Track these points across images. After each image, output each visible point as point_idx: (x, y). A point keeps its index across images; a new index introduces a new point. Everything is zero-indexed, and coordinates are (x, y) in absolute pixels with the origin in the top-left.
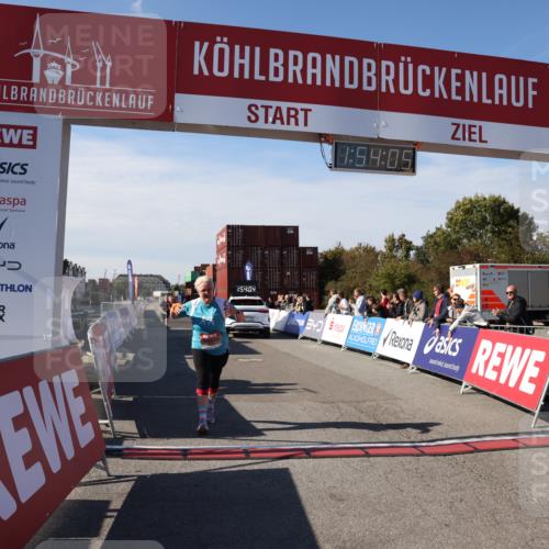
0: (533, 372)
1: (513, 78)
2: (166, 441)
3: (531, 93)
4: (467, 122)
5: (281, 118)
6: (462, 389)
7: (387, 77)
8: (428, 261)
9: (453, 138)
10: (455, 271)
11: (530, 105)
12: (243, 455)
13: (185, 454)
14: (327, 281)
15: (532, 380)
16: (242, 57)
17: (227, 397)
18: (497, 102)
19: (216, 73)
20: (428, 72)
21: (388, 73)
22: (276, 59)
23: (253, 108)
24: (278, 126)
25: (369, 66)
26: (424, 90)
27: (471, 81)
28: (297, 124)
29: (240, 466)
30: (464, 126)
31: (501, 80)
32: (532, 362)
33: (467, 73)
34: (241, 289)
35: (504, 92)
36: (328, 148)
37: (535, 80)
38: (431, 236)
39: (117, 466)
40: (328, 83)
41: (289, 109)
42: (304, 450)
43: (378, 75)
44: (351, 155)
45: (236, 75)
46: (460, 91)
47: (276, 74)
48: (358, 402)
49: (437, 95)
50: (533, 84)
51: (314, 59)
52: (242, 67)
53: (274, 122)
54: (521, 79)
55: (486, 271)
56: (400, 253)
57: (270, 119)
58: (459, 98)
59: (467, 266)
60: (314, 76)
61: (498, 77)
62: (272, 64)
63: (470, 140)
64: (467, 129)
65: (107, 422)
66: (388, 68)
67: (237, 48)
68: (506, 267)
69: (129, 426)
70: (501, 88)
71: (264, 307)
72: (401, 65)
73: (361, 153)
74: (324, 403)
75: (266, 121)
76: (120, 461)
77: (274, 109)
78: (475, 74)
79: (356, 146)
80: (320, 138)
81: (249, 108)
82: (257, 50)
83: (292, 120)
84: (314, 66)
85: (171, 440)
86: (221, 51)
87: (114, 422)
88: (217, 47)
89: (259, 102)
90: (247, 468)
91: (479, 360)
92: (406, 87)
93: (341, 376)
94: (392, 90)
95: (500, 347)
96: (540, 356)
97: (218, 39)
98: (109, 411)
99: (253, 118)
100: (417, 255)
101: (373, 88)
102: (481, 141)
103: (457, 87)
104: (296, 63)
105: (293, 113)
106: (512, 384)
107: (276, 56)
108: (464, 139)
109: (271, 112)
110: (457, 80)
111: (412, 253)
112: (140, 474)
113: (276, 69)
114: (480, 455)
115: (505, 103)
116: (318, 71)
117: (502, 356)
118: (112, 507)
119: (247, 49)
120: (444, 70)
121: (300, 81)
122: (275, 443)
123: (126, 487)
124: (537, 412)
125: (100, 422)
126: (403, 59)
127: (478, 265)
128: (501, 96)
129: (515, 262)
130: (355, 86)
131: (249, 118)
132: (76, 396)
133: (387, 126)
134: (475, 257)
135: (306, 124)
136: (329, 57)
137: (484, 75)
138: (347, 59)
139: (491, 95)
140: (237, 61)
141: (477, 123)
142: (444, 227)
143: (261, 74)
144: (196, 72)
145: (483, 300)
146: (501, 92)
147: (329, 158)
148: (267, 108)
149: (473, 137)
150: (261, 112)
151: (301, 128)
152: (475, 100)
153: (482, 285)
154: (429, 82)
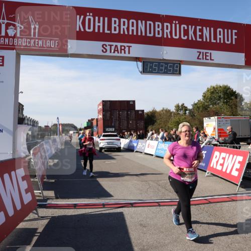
0: (238, 166)
1: (226, 30)
2: (67, 200)
3: (234, 37)
4: (205, 51)
5: (118, 51)
6: (206, 174)
7: (167, 30)
8: (194, 116)
9: (198, 58)
10: (206, 120)
11: (234, 43)
12: (102, 206)
13: (75, 206)
14: (149, 125)
15: (237, 170)
16: (99, 22)
17: (98, 179)
18: (218, 41)
19: (87, 30)
20: (186, 28)
21: (167, 29)
22: (115, 23)
23: (104, 46)
24: (116, 54)
25: (158, 25)
26: (184, 36)
27: (206, 32)
28: (125, 53)
29: (100, 211)
30: (203, 53)
31: (220, 31)
32: (237, 162)
33: (204, 28)
34: (107, 129)
35: (222, 37)
36: (140, 64)
37: (236, 31)
38: (195, 104)
39: (43, 212)
40: (139, 34)
41: (121, 46)
42: (130, 203)
43: (163, 29)
44: (151, 67)
45: (96, 31)
46: (201, 37)
47: (115, 30)
48: (158, 181)
49: (190, 39)
50: (235, 33)
51: (133, 23)
52: (99, 27)
53: (114, 52)
54: (230, 31)
55: (220, 120)
56: (181, 112)
57: (113, 51)
58: (201, 40)
59: (212, 118)
60: (133, 30)
61: (218, 30)
62: (113, 25)
63: (206, 59)
64: (204, 54)
65: (40, 192)
66: (167, 26)
67: (97, 18)
68: (229, 118)
69: (51, 193)
70: (220, 35)
71: (118, 138)
72: (173, 25)
73: (155, 66)
74: (142, 181)
75: (111, 52)
76: (45, 210)
77: (114, 46)
78: (208, 28)
79: (152, 63)
80: (137, 59)
81: (103, 46)
82: (106, 19)
83: (123, 51)
84: (133, 26)
85: (69, 200)
86: (89, 20)
87: (44, 192)
88: (87, 18)
89: (107, 43)
90: (103, 212)
91: (214, 161)
92: (176, 35)
93: (152, 169)
94: (169, 37)
95: (223, 155)
96: (240, 158)
97: (88, 14)
98: (41, 187)
99: (104, 51)
100: (190, 113)
101: (160, 36)
102: (211, 60)
103: (199, 35)
104: (124, 25)
105: (123, 48)
106: (228, 172)
107: (115, 21)
108: (203, 59)
109: (113, 48)
110: (200, 32)
111: (187, 112)
112: (53, 215)
113: (115, 28)
114: (212, 205)
115: (222, 42)
116: (135, 28)
117: (224, 159)
118: (38, 231)
119: (101, 18)
120: (193, 27)
121: (126, 33)
122: (118, 200)
123: (46, 222)
124: (239, 184)
125: (35, 192)
126: (174, 22)
127: (216, 117)
128: (220, 39)
129: (234, 116)
130: (152, 35)
131: (103, 51)
132: (23, 180)
133: (167, 53)
134: (216, 114)
135: (129, 53)
136: (139, 22)
137: (212, 29)
138: (148, 22)
139: (215, 38)
140: (97, 24)
141: (209, 51)
142: (202, 100)
143: (108, 30)
144: (78, 30)
145: (219, 133)
146: (220, 37)
147: (141, 69)
148: (111, 46)
149: (207, 58)
150: (108, 48)
151: (127, 55)
152: (208, 40)
153: (218, 126)
154: (186, 32)
